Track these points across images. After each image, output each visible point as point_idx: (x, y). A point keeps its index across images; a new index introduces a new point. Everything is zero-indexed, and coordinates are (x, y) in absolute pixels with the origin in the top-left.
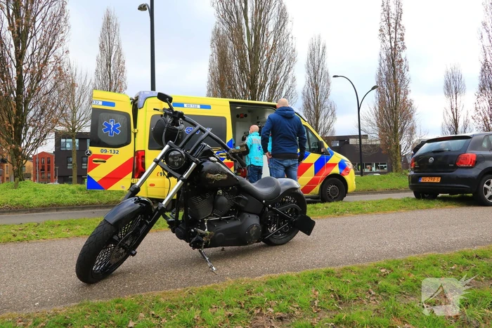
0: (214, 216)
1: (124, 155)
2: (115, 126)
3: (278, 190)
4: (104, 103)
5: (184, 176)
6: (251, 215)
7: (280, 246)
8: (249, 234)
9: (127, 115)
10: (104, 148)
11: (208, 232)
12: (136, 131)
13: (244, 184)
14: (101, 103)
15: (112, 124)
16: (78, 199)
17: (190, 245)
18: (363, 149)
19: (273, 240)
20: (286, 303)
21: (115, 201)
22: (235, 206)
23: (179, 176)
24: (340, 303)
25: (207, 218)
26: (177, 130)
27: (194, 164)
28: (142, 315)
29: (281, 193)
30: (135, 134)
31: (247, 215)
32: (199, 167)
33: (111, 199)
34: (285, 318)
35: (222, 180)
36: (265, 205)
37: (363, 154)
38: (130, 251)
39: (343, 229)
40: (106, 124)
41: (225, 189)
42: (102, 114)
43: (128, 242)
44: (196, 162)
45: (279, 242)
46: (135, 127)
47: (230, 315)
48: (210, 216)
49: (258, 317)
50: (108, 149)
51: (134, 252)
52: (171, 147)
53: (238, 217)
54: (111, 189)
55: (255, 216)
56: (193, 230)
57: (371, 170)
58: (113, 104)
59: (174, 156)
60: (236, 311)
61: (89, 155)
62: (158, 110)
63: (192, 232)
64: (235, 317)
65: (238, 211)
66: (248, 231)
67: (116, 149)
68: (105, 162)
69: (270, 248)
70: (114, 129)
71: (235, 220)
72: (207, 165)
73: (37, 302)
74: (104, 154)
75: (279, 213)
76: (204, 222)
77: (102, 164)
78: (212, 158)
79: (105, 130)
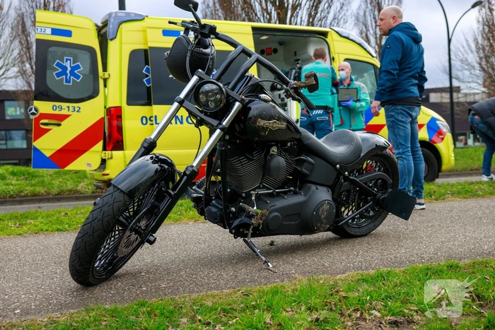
0: (264, 187)
1: (88, 114)
2: (73, 69)
3: (358, 149)
4: (55, 32)
5: (224, 123)
6: (319, 187)
7: (359, 239)
8: (318, 216)
9: (91, 50)
10: (58, 104)
11: (259, 211)
12: (106, 76)
13: (309, 138)
14: (49, 31)
15: (68, 64)
16: (11, 187)
17: (231, 232)
18: (456, 108)
19: (348, 230)
20: (398, 304)
21: (70, 191)
22: (296, 173)
23: (215, 122)
24: (481, 306)
25: (254, 190)
26: (207, 55)
27: (237, 104)
28: (184, 320)
29: (362, 155)
30: (105, 80)
31: (313, 187)
32: (245, 109)
33: (64, 188)
34: (401, 323)
35: (279, 129)
36: (340, 173)
37: (456, 116)
38: (146, 237)
39: (452, 216)
40: (58, 65)
41: (281, 145)
42: (51, 49)
43: (143, 224)
44: (242, 101)
45: (357, 232)
46: (105, 69)
47: (317, 320)
48: (259, 188)
49: (360, 322)
50: (64, 105)
51: (151, 238)
52: (201, 79)
53: (300, 190)
54: (69, 167)
55: (325, 189)
56: (233, 209)
57: (466, 144)
58: (68, 33)
59: (208, 92)
60: (323, 314)
61: (33, 114)
62: (175, 24)
63: (233, 213)
64: (326, 321)
65: (299, 181)
66: (317, 211)
67: (76, 105)
68: (59, 125)
69: (344, 241)
70: (72, 73)
71: (296, 193)
72: (256, 107)
73: (15, 309)
74: (57, 112)
75: (359, 185)
76: (251, 195)
77: (55, 128)
78: (263, 96)
79: (58, 75)
